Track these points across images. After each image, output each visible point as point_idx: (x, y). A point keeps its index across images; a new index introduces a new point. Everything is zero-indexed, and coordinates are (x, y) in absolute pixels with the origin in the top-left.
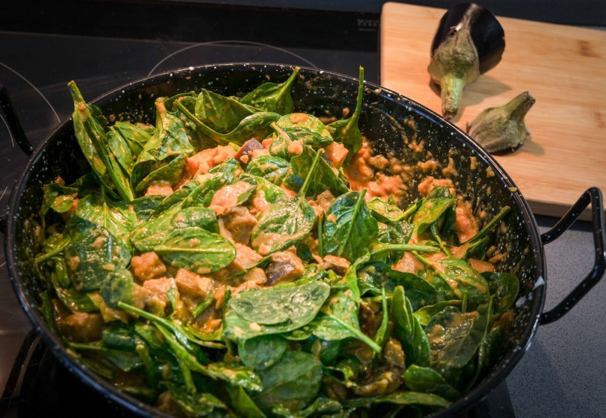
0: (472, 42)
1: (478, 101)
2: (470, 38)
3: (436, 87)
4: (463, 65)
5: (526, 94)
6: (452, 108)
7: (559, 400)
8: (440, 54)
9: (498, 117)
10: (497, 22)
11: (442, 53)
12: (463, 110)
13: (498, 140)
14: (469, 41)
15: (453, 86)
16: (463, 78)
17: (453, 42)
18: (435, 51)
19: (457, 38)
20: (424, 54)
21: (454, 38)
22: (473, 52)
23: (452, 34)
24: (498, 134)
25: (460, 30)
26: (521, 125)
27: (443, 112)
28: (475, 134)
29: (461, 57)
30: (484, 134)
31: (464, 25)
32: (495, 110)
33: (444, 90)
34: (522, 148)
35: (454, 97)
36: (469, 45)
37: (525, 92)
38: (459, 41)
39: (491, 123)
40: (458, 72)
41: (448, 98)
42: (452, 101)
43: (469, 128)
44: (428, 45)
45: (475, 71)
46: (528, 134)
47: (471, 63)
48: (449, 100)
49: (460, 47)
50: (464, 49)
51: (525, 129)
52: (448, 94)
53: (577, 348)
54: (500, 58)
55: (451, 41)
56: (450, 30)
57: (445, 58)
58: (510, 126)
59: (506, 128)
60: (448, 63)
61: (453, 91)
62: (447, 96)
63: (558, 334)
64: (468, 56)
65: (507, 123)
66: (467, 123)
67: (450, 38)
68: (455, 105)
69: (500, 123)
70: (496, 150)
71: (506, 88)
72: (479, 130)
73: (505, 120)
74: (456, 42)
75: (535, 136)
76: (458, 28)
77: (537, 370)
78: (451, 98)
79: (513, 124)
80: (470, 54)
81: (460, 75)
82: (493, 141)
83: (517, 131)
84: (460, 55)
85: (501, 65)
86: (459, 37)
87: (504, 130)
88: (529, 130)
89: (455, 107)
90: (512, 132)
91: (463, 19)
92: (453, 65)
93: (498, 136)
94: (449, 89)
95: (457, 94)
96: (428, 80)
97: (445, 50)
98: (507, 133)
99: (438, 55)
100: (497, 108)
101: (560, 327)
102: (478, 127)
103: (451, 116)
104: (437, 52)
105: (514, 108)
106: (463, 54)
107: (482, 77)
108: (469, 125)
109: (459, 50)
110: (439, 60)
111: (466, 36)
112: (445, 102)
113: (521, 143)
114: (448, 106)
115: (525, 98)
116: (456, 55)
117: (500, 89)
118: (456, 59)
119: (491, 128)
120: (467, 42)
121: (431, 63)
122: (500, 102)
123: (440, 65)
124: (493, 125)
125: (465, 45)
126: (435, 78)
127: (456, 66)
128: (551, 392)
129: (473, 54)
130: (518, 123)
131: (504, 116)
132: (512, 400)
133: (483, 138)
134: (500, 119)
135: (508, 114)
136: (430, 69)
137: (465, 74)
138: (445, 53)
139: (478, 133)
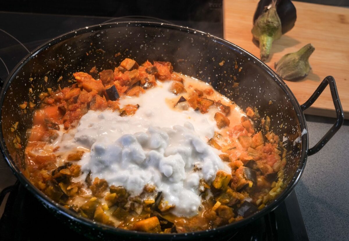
0: (277, 15)
1: (281, 50)
2: (276, 13)
3: (257, 42)
4: (272, 29)
5: (309, 45)
6: (266, 54)
7: (332, 223)
8: (259, 23)
9: (293, 59)
10: (292, 4)
11: (260, 22)
12: (272, 55)
13: (293, 72)
14: (276, 15)
15: (266, 41)
16: (273, 36)
17: (266, 15)
18: (256, 21)
19: (269, 13)
20: (249, 22)
21: (267, 13)
22: (278, 21)
23: (266, 11)
24: (293, 69)
25: (270, 8)
26: (307, 63)
27: (261, 56)
28: (279, 69)
29: (271, 24)
30: (285, 69)
31: (273, 5)
32: (291, 55)
33: (261, 44)
34: (307, 77)
35: (267, 48)
36: (276, 17)
37: (308, 44)
38: (270, 15)
39: (289, 63)
40: (269, 33)
41: (264, 48)
42: (266, 50)
43: (276, 66)
44: (252, 18)
45: (279, 32)
46: (311, 69)
47: (277, 28)
48: (264, 49)
49: (271, 18)
50: (273, 19)
51: (309, 66)
52: (264, 45)
53: (342, 193)
54: (293, 25)
55: (265, 15)
56: (264, 8)
57: (262, 25)
58: (300, 64)
59: (298, 65)
60: (264, 28)
61: (266, 44)
62: (263, 47)
63: (331, 185)
64: (275, 24)
65: (298, 62)
66: (275, 63)
67: (265, 13)
68: (268, 52)
69: (294, 62)
70: (292, 78)
71: (297, 43)
72: (282, 66)
73: (297, 61)
74: (268, 15)
75: (315, 70)
76: (269, 7)
77: (319, 206)
78: (266, 48)
79: (302, 63)
80: (276, 22)
81: (270, 35)
82: (290, 73)
83: (304, 67)
84: (271, 23)
85: (294, 29)
86: (270, 12)
87: (297, 66)
88: (311, 66)
89: (268, 53)
90: (301, 67)
91: (272, 2)
92: (267, 29)
93: (293, 70)
94: (264, 43)
95: (269, 46)
96: (251, 38)
97: (262, 20)
98: (299, 68)
99: (258, 23)
100: (292, 54)
101: (331, 181)
102: (282, 65)
103: (265, 59)
104: (257, 22)
105: (303, 53)
106: (272, 23)
107: (283, 36)
108: (276, 64)
109: (270, 20)
110: (258, 26)
111: (274, 12)
112: (262, 50)
113: (307, 74)
114: (263, 53)
115: (309, 47)
116: (268, 23)
117: (294, 43)
118: (268, 25)
119: (289, 65)
120: (275, 15)
121: (254, 28)
122: (294, 51)
123: (259, 29)
124: (290, 64)
125: (273, 17)
126: (255, 36)
127: (268, 29)
128: (327, 218)
129: (278, 23)
130: (305, 62)
131: (297, 58)
132: (305, 223)
133: (284, 72)
134: (294, 60)
135: (299, 57)
136: (253, 31)
137: (274, 34)
138: (262, 22)
139: (282, 68)
